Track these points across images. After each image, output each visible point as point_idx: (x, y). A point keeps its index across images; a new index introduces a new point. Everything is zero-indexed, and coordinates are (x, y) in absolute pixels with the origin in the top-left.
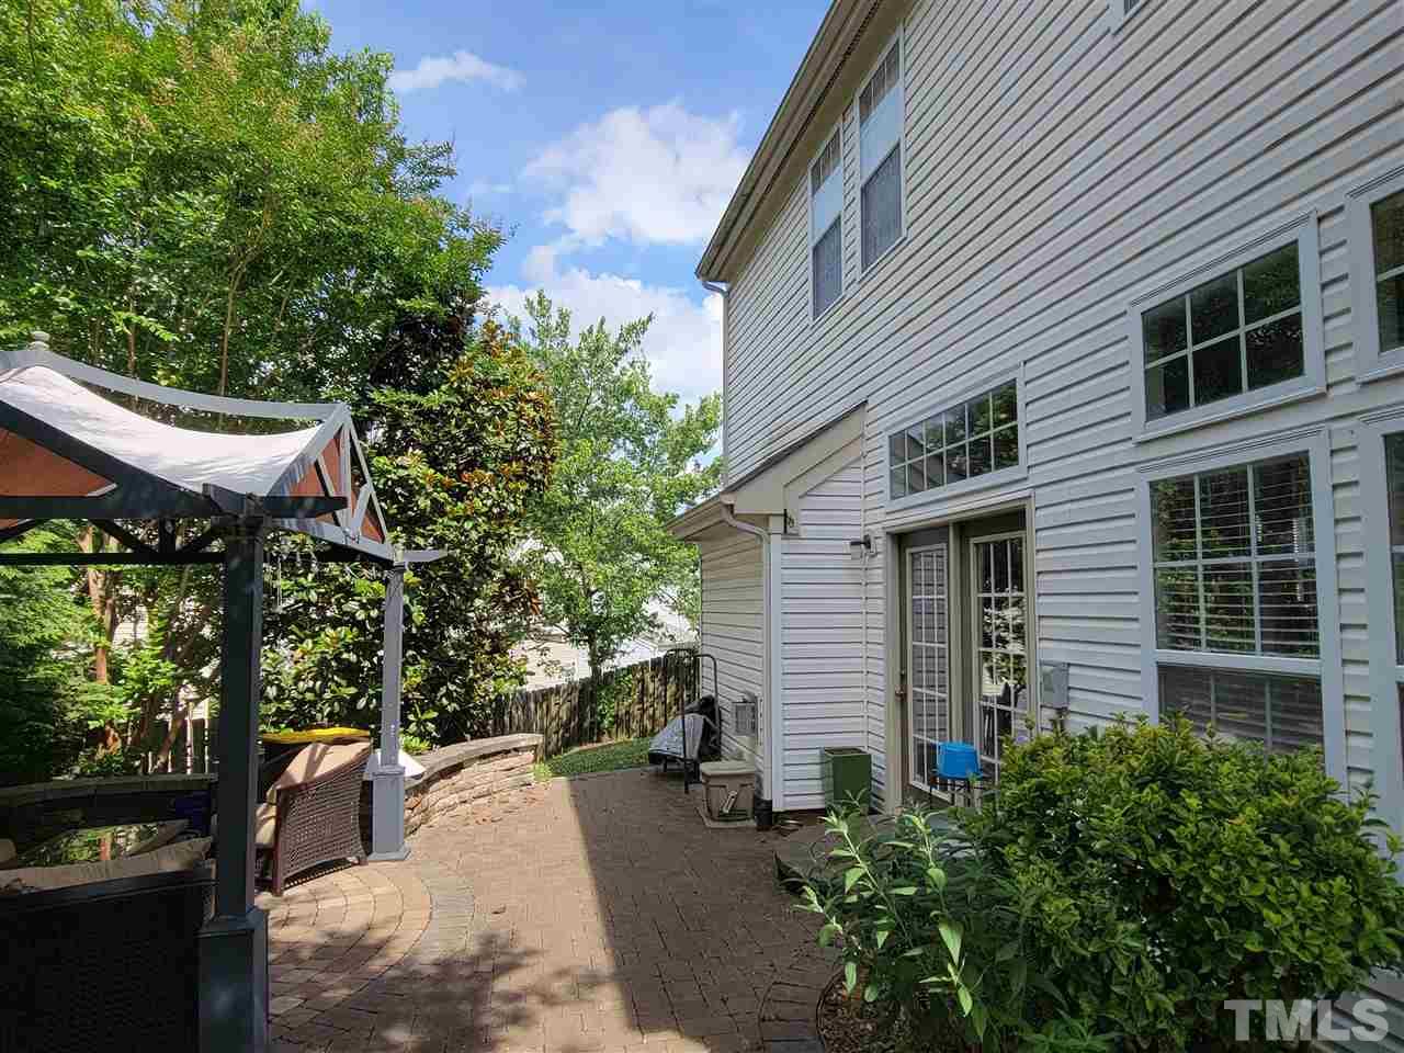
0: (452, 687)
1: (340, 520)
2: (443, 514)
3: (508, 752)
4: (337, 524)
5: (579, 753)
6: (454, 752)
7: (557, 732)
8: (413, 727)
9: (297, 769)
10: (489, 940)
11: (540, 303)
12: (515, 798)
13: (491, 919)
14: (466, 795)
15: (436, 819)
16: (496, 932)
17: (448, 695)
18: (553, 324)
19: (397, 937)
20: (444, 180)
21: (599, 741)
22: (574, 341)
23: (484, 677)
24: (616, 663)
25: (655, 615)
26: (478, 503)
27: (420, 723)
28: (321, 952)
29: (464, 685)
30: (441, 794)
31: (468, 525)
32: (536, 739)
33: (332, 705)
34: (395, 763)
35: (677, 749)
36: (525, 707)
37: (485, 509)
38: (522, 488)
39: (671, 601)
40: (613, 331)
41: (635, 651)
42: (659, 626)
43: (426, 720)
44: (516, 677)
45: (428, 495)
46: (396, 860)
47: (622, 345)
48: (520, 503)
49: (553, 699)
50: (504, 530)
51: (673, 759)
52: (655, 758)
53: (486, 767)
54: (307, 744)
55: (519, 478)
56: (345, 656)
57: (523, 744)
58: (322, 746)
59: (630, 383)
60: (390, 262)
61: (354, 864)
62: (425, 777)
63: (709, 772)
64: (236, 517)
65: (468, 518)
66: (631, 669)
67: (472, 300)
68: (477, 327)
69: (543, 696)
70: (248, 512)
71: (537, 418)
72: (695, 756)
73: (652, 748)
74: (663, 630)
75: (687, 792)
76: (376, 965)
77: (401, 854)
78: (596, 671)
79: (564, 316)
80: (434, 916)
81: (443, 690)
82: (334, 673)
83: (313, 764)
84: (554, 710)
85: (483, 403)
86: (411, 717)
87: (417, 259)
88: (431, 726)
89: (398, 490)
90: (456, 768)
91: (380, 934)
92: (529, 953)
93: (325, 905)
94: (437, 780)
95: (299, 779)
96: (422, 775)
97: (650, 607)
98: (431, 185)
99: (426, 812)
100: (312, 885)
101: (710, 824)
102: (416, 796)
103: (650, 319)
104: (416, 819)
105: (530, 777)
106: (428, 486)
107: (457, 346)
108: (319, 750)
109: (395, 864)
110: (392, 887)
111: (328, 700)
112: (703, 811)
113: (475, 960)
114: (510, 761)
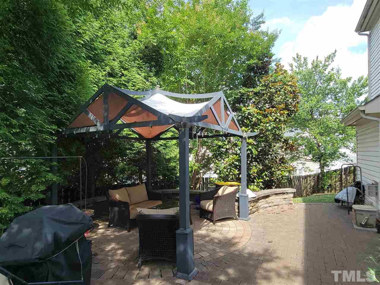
0: (267, 173)
1: (220, 124)
2: (261, 122)
3: (284, 193)
4: (219, 125)
5: (316, 196)
6: (267, 192)
7: (310, 189)
8: (256, 183)
9: (220, 192)
10: (266, 250)
11: (297, 57)
12: (286, 207)
13: (267, 244)
14: (270, 205)
15: (261, 211)
16: (269, 248)
17: (265, 175)
18: (302, 62)
19: (239, 243)
20: (262, 25)
21: (323, 193)
22: (310, 66)
23: (278, 170)
24: (329, 168)
25: (345, 153)
26: (271, 118)
27: (258, 183)
28: (220, 242)
29: (270, 173)
30: (262, 203)
31: (268, 125)
32: (294, 190)
33: (232, 176)
34: (245, 193)
35: (345, 198)
36: (299, 180)
37: (273, 120)
38: (286, 113)
39: (351, 149)
40: (322, 59)
41: (337, 165)
42: (346, 157)
43: (260, 182)
44: (288, 171)
45: (256, 117)
46: (246, 220)
47: (327, 63)
48: (285, 117)
49: (308, 178)
50: (280, 126)
51: (343, 202)
52: (337, 201)
53: (277, 197)
54: (223, 186)
55: (284, 109)
56: (235, 163)
57: (289, 191)
58: (227, 186)
59: (331, 76)
60: (244, 52)
61: (235, 219)
62: (257, 198)
63: (355, 208)
64: (180, 123)
65: (267, 123)
66: (335, 171)
67: (271, 58)
68: (273, 65)
69: (305, 177)
70: (184, 121)
71: (292, 91)
72: (353, 201)
73: (336, 197)
74: (348, 158)
75: (349, 214)
76: (233, 249)
77: (247, 219)
78: (322, 171)
79: (305, 59)
80: (251, 239)
81: (264, 174)
82: (233, 167)
83: (224, 191)
84: (309, 182)
85: (273, 88)
86: (255, 181)
87: (252, 49)
88: (261, 184)
89: (249, 117)
90: (268, 196)
91: (236, 241)
92: (277, 258)
93: (224, 229)
94: (261, 199)
95: (220, 195)
96: (255, 197)
97: (342, 150)
98: (258, 28)
99: (258, 209)
100: (223, 223)
101: (355, 227)
102: (254, 203)
103: (336, 51)
104: (254, 210)
105: (292, 202)
106: (255, 114)
107: (267, 72)
108: (226, 187)
109: (245, 221)
110: (242, 228)
111: (231, 174)
112: (354, 222)
113: (260, 255)
114: (285, 196)
